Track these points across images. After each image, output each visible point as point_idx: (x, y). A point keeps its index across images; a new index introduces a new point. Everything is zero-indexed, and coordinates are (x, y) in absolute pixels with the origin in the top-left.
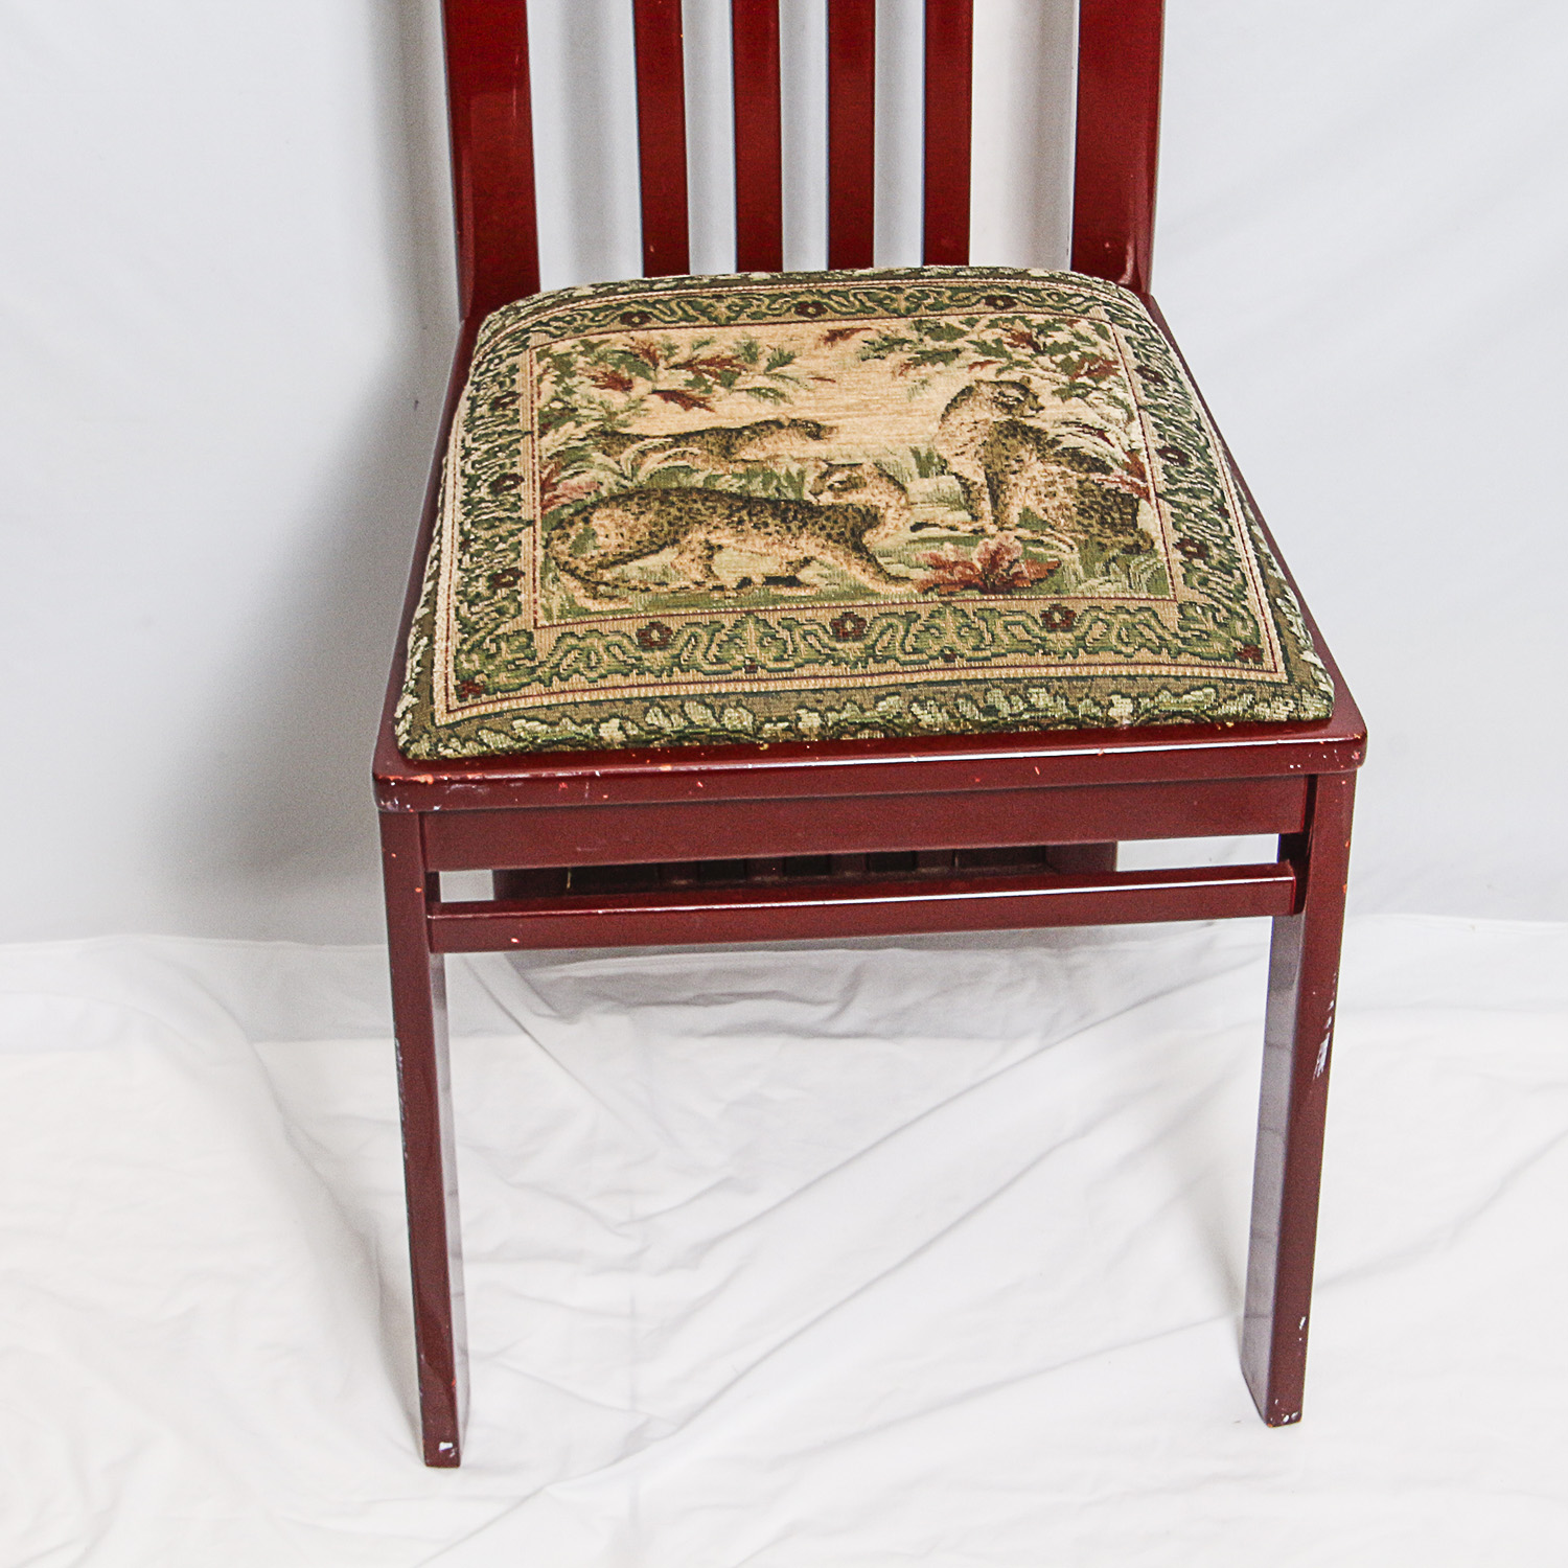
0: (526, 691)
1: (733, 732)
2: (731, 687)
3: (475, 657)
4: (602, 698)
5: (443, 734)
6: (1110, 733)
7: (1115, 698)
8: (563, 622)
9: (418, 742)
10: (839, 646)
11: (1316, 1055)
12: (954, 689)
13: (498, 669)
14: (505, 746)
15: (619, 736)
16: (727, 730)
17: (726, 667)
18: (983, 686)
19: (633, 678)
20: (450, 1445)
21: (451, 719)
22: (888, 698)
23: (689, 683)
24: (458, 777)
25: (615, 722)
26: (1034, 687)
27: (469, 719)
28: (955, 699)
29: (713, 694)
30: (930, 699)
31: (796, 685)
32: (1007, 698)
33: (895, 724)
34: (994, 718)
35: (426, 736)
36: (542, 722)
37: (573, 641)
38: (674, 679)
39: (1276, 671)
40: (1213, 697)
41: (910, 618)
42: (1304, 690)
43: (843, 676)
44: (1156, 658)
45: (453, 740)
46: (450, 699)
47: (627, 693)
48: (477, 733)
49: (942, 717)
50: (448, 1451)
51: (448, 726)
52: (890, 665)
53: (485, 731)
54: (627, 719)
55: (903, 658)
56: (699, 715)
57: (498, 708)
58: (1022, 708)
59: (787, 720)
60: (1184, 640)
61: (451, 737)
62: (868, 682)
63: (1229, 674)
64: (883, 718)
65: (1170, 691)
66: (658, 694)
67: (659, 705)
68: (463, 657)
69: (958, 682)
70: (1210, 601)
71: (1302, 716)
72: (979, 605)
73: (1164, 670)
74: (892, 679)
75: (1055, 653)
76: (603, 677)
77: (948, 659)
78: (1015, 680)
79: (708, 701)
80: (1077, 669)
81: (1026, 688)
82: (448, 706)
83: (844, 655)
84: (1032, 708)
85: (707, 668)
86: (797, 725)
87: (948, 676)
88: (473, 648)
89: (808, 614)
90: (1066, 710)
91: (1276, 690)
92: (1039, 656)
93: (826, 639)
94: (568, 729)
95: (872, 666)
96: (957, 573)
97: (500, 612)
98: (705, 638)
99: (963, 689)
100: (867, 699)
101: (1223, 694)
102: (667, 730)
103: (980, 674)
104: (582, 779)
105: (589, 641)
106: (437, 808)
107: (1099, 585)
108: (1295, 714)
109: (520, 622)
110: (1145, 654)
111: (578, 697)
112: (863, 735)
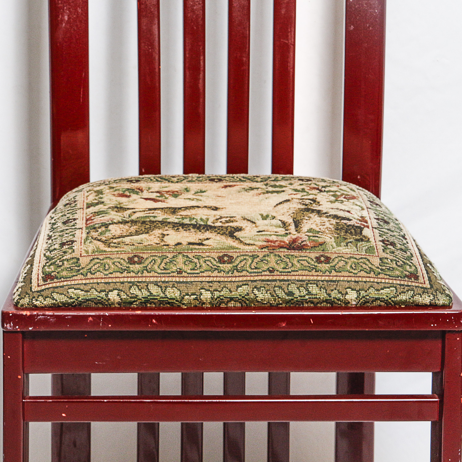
0: (75, 278)
1: (170, 299)
2: (170, 279)
3: (52, 267)
4: (110, 281)
5: (35, 295)
6: (346, 306)
7: (349, 290)
8: (94, 254)
9: (24, 298)
10: (220, 265)
12: (274, 283)
13: (63, 270)
14: (64, 300)
15: (117, 299)
16: (167, 298)
17: (169, 271)
18: (287, 283)
19: (125, 274)
21: (39, 289)
22: (243, 286)
23: (151, 277)
24: (41, 314)
25: (116, 292)
26: (311, 284)
27: (48, 289)
28: (274, 288)
29: (162, 281)
30: (262, 287)
31: (200, 279)
32: (298, 288)
33: (246, 299)
34: (292, 298)
35: (27, 296)
36: (82, 290)
37: (98, 261)
38: (144, 275)
39: (425, 284)
40: (395, 292)
41: (254, 257)
42: (438, 292)
43: (222, 277)
44: (368, 275)
45: (40, 297)
46: (39, 281)
47: (122, 280)
48: (51, 294)
51: (38, 292)
52: (244, 273)
53: (55, 293)
54: (122, 291)
55: (250, 270)
56: (155, 290)
57: (61, 284)
58: (305, 293)
59: (196, 295)
60: (382, 270)
61: (39, 296)
62: (234, 279)
63: (402, 283)
64: (240, 295)
65: (374, 288)
66: (136, 280)
67: (136, 285)
68: (46, 267)
69: (275, 280)
70: (395, 258)
71: (437, 302)
72: (286, 253)
73: (372, 280)
74: (245, 279)
75: (321, 271)
76: (111, 273)
77: (270, 271)
78: (301, 281)
79: (159, 284)
80: (331, 278)
81: (307, 284)
82: (38, 284)
83: (223, 269)
84: (309, 293)
85: (159, 271)
86: (200, 297)
87: (271, 278)
88: (51, 264)
89: (207, 254)
90: (326, 295)
91: (425, 291)
92: (313, 272)
93: (215, 263)
94: (94, 294)
95: (236, 273)
96: (277, 244)
97: (65, 252)
98: (159, 261)
99: (278, 283)
100: (233, 287)
101: (399, 291)
102: (140, 297)
103: (286, 278)
104: (99, 317)
105: (105, 261)
106: (30, 329)
107: (343, 249)
108: (433, 301)
109: (74, 255)
110: (363, 274)
111: (99, 281)
112: (232, 304)
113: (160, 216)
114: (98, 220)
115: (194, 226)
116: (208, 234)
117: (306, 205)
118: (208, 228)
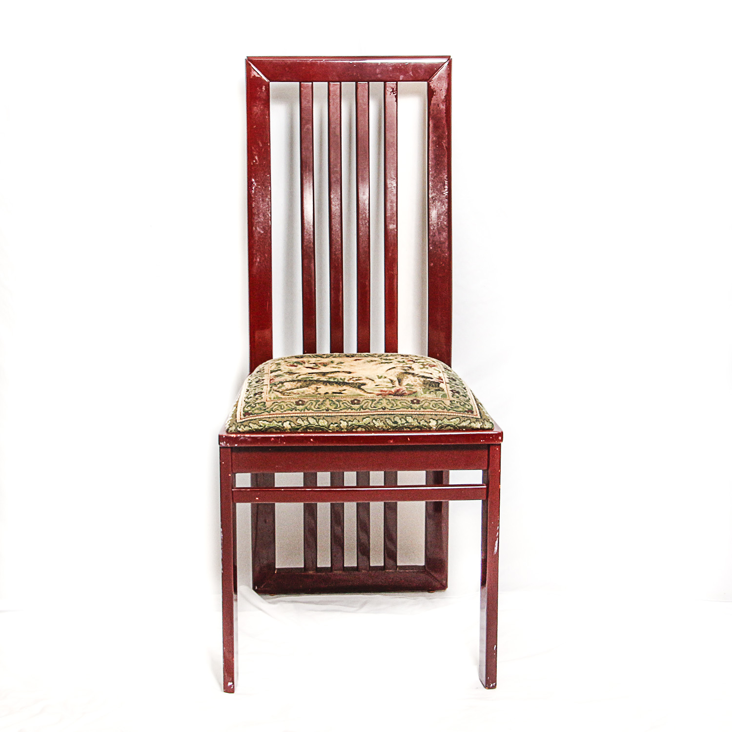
0: (263, 414)
1: (322, 426)
2: (321, 414)
3: (249, 407)
4: (284, 416)
6: (430, 429)
7: (431, 420)
8: (274, 400)
9: (232, 427)
10: (352, 406)
11: (494, 546)
12: (385, 416)
13: (256, 409)
14: (256, 428)
15: (289, 427)
16: (320, 426)
17: (320, 410)
18: (394, 416)
19: (294, 411)
20: (232, 683)
21: (241, 421)
22: (366, 418)
23: (310, 413)
24: (243, 436)
25: (288, 422)
26: (408, 416)
27: (247, 421)
28: (385, 419)
30: (378, 419)
31: (340, 414)
32: (400, 419)
33: (368, 426)
34: (396, 425)
35: (234, 425)
36: (267, 421)
37: (277, 404)
38: (305, 412)
39: (477, 416)
40: (459, 420)
41: (373, 400)
42: (485, 421)
43: (353, 413)
44: (443, 411)
45: (242, 426)
46: (241, 416)
47: (292, 415)
48: (249, 424)
49: (382, 424)
50: (231, 686)
51: (240, 423)
52: (367, 410)
53: (251, 424)
54: (291, 421)
55: (370, 408)
56: (312, 421)
57: (255, 418)
58: (404, 422)
59: (337, 424)
60: (451, 407)
62: (361, 414)
63: (464, 415)
64: (365, 424)
65: (447, 419)
66: (300, 415)
67: (301, 418)
68: (245, 408)
69: (386, 414)
70: (459, 401)
71: (484, 427)
72: (393, 398)
73: (445, 414)
74: (367, 414)
75: (414, 409)
76: (285, 411)
77: (383, 409)
78: (402, 415)
79: (315, 417)
80: (420, 412)
81: (406, 417)
82: (241, 418)
83: (354, 408)
84: (407, 422)
85: (315, 410)
86: (340, 425)
87: (383, 413)
88: (249, 406)
89: (344, 399)
90: (417, 423)
91: (477, 420)
92: (410, 409)
93: (349, 404)
94: (274, 424)
95: (362, 410)
96: (387, 393)
97: (257, 399)
98: (314, 403)
99: (388, 416)
100: (360, 418)
101: (462, 420)
102: (303, 425)
103: (392, 413)
104: (278, 438)
105: (282, 403)
106: (236, 445)
107: (428, 396)
108: (482, 426)
109: (262, 400)
110: (440, 410)
111: (278, 416)
112: (359, 429)
113: (316, 377)
114: (277, 380)
115: (336, 383)
116: (345, 387)
117: (405, 370)
118: (344, 383)
